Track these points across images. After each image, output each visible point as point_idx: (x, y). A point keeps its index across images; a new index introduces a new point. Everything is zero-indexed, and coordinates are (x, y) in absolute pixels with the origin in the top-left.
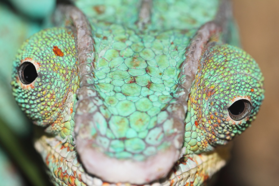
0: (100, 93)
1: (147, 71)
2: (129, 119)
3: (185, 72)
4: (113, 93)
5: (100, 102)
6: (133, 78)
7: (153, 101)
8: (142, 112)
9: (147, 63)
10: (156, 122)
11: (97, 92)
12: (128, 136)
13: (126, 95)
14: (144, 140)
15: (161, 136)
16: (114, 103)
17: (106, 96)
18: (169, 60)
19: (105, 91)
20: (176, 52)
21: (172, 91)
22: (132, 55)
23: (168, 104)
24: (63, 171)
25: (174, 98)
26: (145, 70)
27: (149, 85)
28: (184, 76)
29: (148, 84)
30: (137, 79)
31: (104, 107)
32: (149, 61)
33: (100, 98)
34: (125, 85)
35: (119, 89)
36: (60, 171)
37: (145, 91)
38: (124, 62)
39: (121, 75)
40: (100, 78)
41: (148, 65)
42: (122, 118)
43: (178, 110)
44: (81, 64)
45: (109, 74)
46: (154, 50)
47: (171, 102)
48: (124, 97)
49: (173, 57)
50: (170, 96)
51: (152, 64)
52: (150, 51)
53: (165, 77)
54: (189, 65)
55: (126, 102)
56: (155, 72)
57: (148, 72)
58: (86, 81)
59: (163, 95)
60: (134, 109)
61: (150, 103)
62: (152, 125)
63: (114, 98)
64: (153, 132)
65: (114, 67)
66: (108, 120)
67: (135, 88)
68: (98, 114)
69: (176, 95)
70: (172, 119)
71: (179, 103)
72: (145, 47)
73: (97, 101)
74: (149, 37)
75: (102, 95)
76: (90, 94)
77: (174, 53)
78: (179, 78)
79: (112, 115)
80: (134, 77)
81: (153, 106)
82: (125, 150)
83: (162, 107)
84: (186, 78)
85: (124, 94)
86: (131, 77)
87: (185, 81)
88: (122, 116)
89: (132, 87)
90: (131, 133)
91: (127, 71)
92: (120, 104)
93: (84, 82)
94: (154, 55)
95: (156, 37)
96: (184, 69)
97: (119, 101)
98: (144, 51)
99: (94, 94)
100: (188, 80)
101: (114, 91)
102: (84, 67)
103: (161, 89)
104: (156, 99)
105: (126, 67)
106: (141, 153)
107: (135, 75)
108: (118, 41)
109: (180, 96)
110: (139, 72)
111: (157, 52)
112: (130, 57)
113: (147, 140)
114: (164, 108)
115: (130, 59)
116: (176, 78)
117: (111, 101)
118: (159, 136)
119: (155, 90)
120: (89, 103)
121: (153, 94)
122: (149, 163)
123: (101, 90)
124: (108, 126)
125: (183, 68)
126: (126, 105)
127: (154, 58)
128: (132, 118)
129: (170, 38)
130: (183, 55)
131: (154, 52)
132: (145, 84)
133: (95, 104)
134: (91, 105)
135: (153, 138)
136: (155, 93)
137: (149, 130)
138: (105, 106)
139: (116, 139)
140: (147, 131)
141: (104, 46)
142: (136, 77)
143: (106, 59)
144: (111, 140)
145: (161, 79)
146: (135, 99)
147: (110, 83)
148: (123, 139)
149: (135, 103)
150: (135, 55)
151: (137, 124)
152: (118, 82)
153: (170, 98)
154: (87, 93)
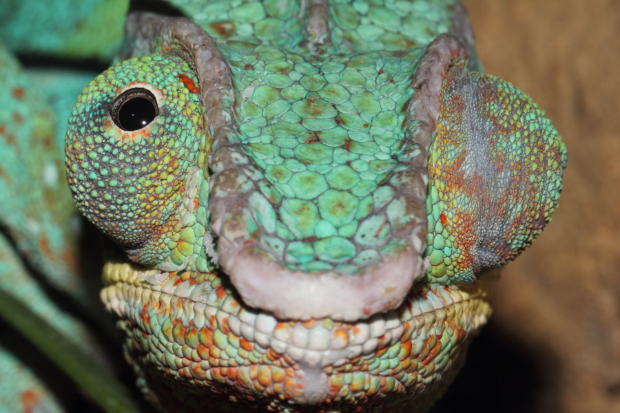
0: (256, 159)
1: (339, 121)
2: (316, 204)
3: (415, 116)
4: (279, 160)
5: (257, 175)
6: (313, 134)
7: (359, 170)
8: (341, 191)
9: (335, 108)
10: (371, 206)
11: (248, 157)
12: (318, 235)
13: (306, 163)
14: (351, 239)
15: (385, 230)
16: (284, 177)
17: (267, 165)
18: (379, 100)
19: (265, 157)
20: (392, 85)
21: (393, 153)
22: (304, 96)
23: (391, 174)
24: (186, 323)
25: (400, 163)
26: (333, 120)
27: (348, 145)
28: (416, 124)
29: (344, 143)
30: (321, 136)
31: (267, 183)
32: (339, 105)
33: (257, 167)
34: (301, 145)
35: (291, 153)
36: (178, 326)
37: (341, 156)
38: (291, 109)
39: (288, 130)
40: (251, 134)
41: (339, 112)
42: (304, 202)
43: (412, 181)
44: (212, 109)
45: (266, 129)
46: (347, 85)
47: (397, 170)
48: (303, 167)
49: (386, 96)
50: (392, 161)
51: (347, 110)
52: (338, 88)
53: (377, 130)
54: (422, 102)
55: (307, 174)
56: (355, 123)
57: (341, 124)
58: (226, 138)
59: (377, 159)
60: (324, 187)
61: (354, 175)
62: (363, 211)
63: (283, 168)
64: (367, 224)
65: (273, 118)
66: (276, 207)
67: (320, 151)
68: (256, 195)
69: (404, 158)
70: (402, 199)
71: (413, 171)
72: (328, 83)
73: (253, 172)
74: (332, 64)
75: (260, 163)
76: (237, 159)
77: (386, 88)
78: (405, 128)
79: (284, 197)
80: (315, 133)
81: (361, 179)
82: (317, 259)
83: (380, 180)
84: (420, 126)
85: (301, 161)
86: (309, 132)
87: (418, 131)
88: (302, 199)
89: (314, 150)
90: (325, 229)
91: (301, 123)
92: (297, 177)
93: (223, 140)
94: (348, 95)
95: (346, 64)
96: (414, 110)
97: (294, 173)
98: (326, 88)
99: (244, 161)
100: (424, 129)
101: (281, 156)
102: (219, 113)
103: (371, 150)
104: (365, 167)
105: (297, 117)
106: (350, 262)
107: (317, 130)
108: (275, 73)
109: (412, 159)
110: (323, 123)
111: (353, 89)
112: (302, 99)
113: (358, 239)
114: (383, 181)
115: (301, 103)
116: (398, 130)
117: (278, 174)
118: (380, 230)
119: (360, 152)
120: (237, 176)
121: (359, 159)
122: (367, 277)
123: (257, 154)
124: (279, 217)
125: (412, 109)
126: (309, 180)
127: (349, 100)
128: (323, 202)
129: (375, 64)
130: (407, 88)
131: (345, 88)
132: (339, 143)
133: (249, 178)
134: (241, 179)
135: (370, 236)
136: (362, 157)
137: (360, 221)
138: (269, 182)
139: (296, 240)
140: (355, 224)
141: (250, 79)
142: (319, 132)
143: (256, 103)
144: (287, 241)
145: (369, 133)
146: (325, 169)
147: (271, 143)
148: (311, 240)
149: (324, 175)
150: (309, 96)
151: (333, 212)
152: (287, 142)
153: (392, 163)
154: (231, 158)
